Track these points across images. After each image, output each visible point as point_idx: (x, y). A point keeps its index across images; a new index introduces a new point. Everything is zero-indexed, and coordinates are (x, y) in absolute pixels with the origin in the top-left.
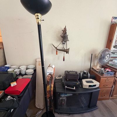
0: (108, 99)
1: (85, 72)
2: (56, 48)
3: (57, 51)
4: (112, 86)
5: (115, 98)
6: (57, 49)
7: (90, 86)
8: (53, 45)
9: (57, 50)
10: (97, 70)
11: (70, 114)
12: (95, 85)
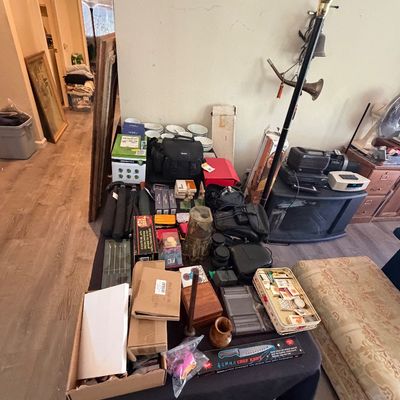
0: (368, 221)
1: (338, 153)
2: (280, 76)
3: (281, 88)
4: (390, 192)
5: (382, 221)
6: (284, 81)
7: (350, 186)
8: (272, 66)
9: (284, 85)
10: (366, 152)
11: (289, 243)
12: (361, 185)
